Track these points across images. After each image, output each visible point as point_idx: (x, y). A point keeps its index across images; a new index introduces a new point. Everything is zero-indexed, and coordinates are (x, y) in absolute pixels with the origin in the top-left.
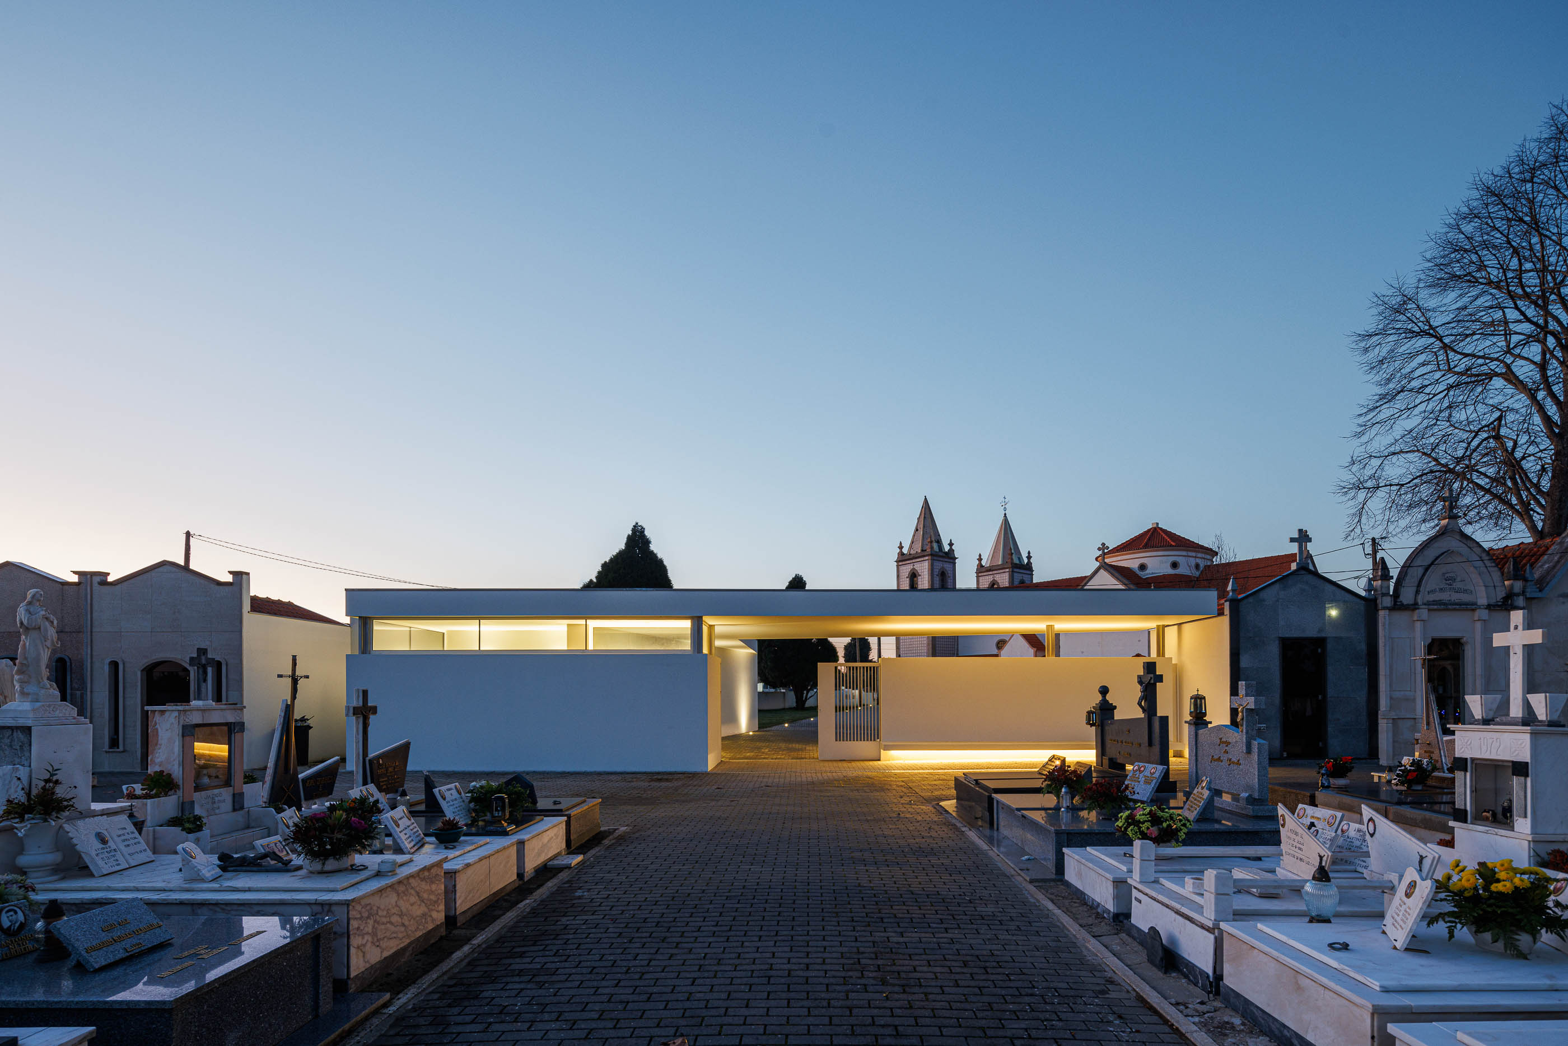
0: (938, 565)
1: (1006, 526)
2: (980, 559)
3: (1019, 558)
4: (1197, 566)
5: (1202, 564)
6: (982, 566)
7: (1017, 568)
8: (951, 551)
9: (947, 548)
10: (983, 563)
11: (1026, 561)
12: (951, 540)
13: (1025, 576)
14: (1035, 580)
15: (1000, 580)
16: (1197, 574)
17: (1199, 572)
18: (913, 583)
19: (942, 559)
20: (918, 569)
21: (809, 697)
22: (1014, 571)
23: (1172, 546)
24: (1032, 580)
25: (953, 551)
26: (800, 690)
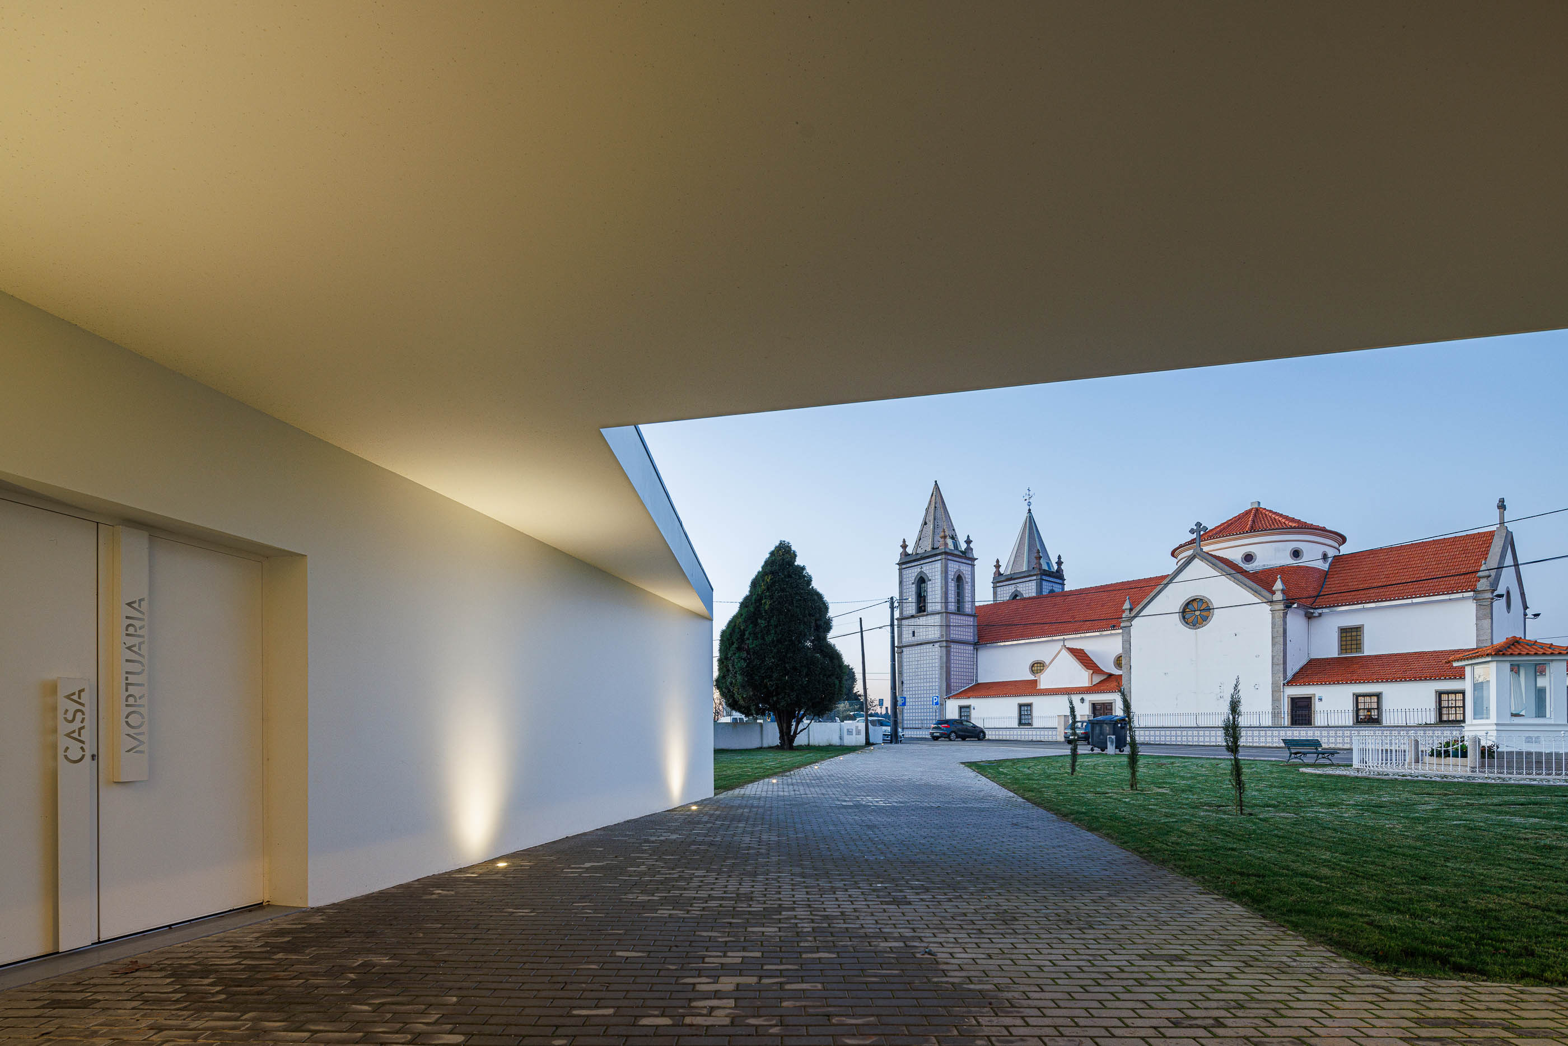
0: (953, 567)
1: (1031, 525)
2: (998, 566)
3: (1048, 564)
4: (1325, 557)
5: (1331, 553)
6: (1000, 574)
7: (1046, 575)
8: (969, 549)
9: (963, 546)
10: (1002, 570)
11: (1056, 567)
12: (968, 536)
13: (1055, 585)
14: (1067, 588)
15: (1024, 592)
16: (1325, 567)
17: (1328, 564)
18: (920, 590)
19: (958, 559)
20: (927, 572)
21: (799, 731)
22: (1042, 579)
23: (1291, 528)
24: (1063, 589)
25: (972, 549)
26: (786, 719)
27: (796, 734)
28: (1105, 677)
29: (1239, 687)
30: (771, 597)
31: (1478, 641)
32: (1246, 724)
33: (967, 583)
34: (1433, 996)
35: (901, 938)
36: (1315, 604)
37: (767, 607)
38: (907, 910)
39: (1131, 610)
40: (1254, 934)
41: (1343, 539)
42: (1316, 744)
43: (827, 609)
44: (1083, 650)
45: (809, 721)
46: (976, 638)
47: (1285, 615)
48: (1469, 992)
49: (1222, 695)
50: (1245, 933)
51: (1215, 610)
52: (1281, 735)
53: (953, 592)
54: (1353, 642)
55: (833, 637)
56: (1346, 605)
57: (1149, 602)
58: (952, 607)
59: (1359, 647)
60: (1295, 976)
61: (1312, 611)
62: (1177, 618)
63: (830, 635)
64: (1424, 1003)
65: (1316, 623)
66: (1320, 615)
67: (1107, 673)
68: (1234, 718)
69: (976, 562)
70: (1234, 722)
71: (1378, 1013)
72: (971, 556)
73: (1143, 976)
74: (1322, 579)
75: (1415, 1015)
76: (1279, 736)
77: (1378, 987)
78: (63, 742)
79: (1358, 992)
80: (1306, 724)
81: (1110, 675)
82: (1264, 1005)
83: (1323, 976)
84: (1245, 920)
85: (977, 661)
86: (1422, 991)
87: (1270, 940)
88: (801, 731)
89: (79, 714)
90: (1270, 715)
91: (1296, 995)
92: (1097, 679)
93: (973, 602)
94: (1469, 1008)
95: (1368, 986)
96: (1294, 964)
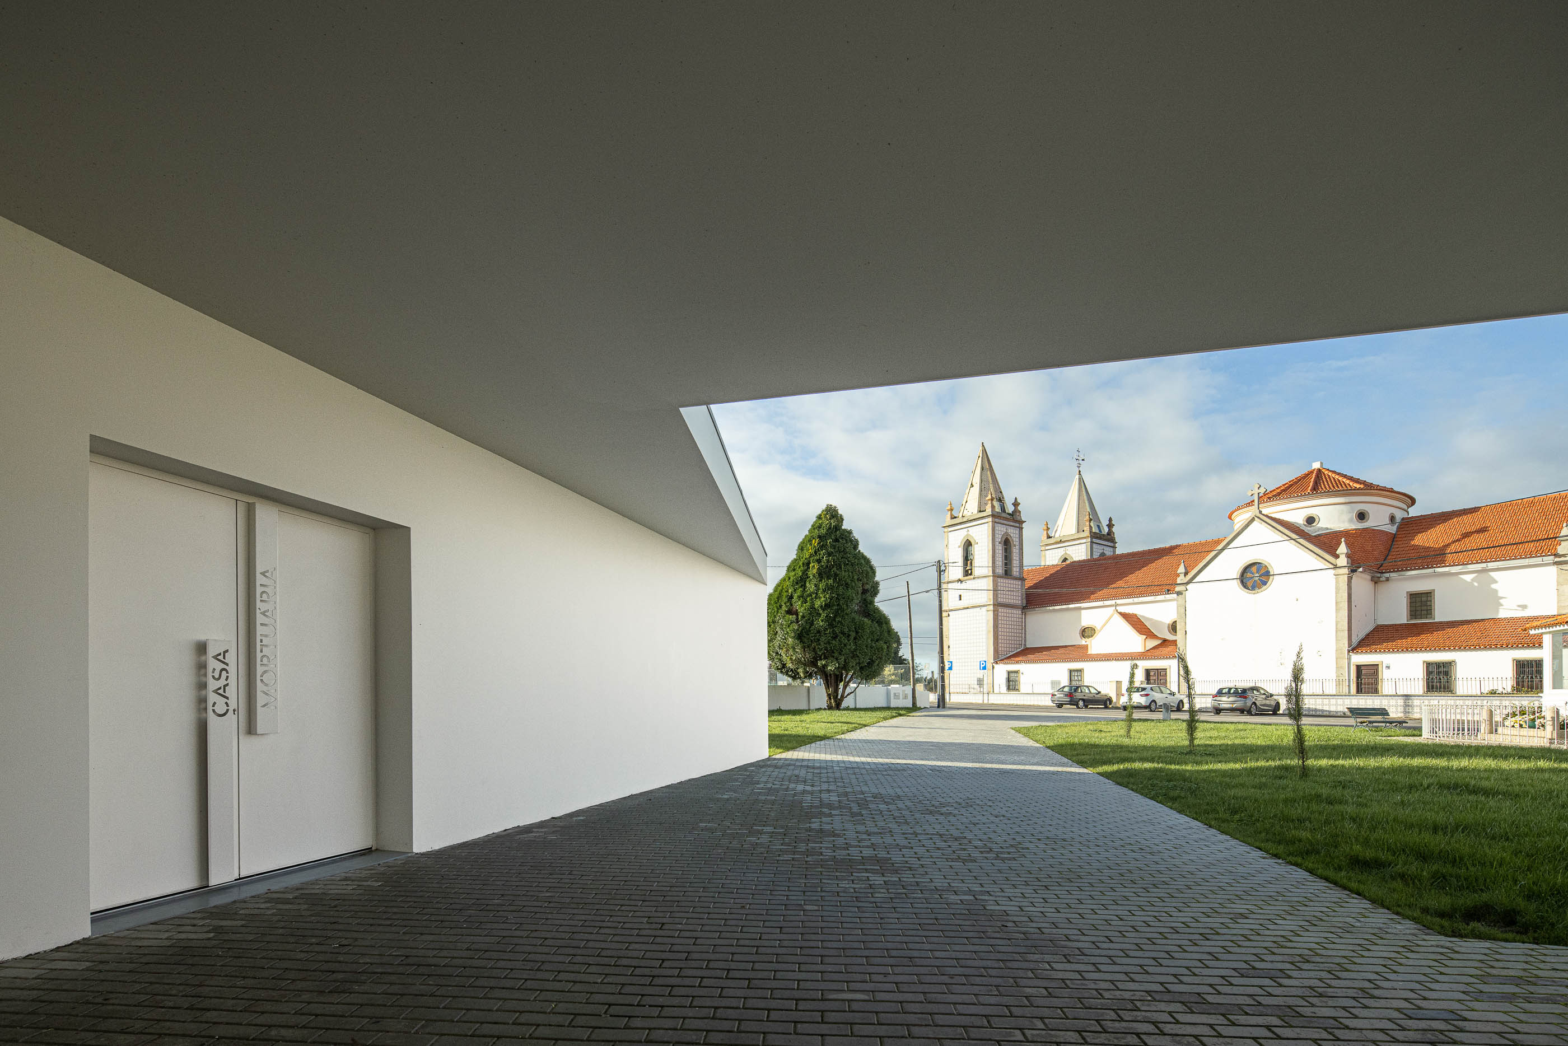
0: (1001, 529)
1: (1083, 488)
2: (1046, 529)
3: (1099, 526)
4: (1392, 519)
5: (1399, 515)
6: (1049, 538)
7: (1097, 538)
8: (1016, 512)
9: (1010, 509)
11: (1106, 530)
12: (1016, 499)
13: (1106, 548)
14: (1118, 552)
15: (1073, 556)
16: (1393, 529)
17: (1396, 526)
18: (967, 553)
19: (1005, 522)
20: (973, 535)
21: (846, 695)
22: (1092, 542)
23: (1356, 489)
24: (1114, 552)
25: (1020, 512)
26: (833, 681)
27: (842, 696)
28: (1159, 642)
29: (1302, 655)
30: (819, 561)
31: (1559, 607)
32: (1308, 691)
33: (1015, 546)
34: (1498, 957)
35: (970, 892)
36: (1382, 568)
37: (815, 571)
38: (973, 867)
39: (1186, 574)
40: (1318, 896)
41: (1413, 501)
42: (1383, 712)
43: (874, 572)
44: (1136, 615)
45: (855, 685)
46: (1025, 601)
47: (1350, 579)
48: (1535, 953)
49: (1282, 661)
50: (1309, 895)
51: (1275, 576)
52: (1346, 703)
53: (1000, 556)
54: (1423, 608)
55: (881, 603)
56: (1415, 569)
57: (1205, 566)
58: (1000, 571)
59: (1429, 612)
60: (1360, 936)
61: (1379, 575)
62: (1236, 585)
63: (876, 599)
64: (1488, 962)
65: (1383, 588)
66: (1387, 579)
67: (1161, 639)
68: (1297, 685)
69: (1024, 525)
70: (1297, 689)
71: (1442, 970)
72: (1019, 518)
73: (1208, 931)
74: (1390, 542)
75: (1479, 972)
76: (1343, 705)
77: (1442, 947)
78: (212, 698)
79: (1421, 951)
80: (1372, 693)
81: (1165, 641)
82: (1329, 960)
83: (1388, 936)
84: (1308, 883)
85: (1025, 626)
86: (1487, 951)
87: (1334, 902)
88: (848, 695)
89: (224, 672)
90: (1334, 683)
91: (1360, 952)
92: (1152, 643)
93: (1021, 566)
94: (1534, 968)
95: (1432, 946)
96: (1358, 924)
